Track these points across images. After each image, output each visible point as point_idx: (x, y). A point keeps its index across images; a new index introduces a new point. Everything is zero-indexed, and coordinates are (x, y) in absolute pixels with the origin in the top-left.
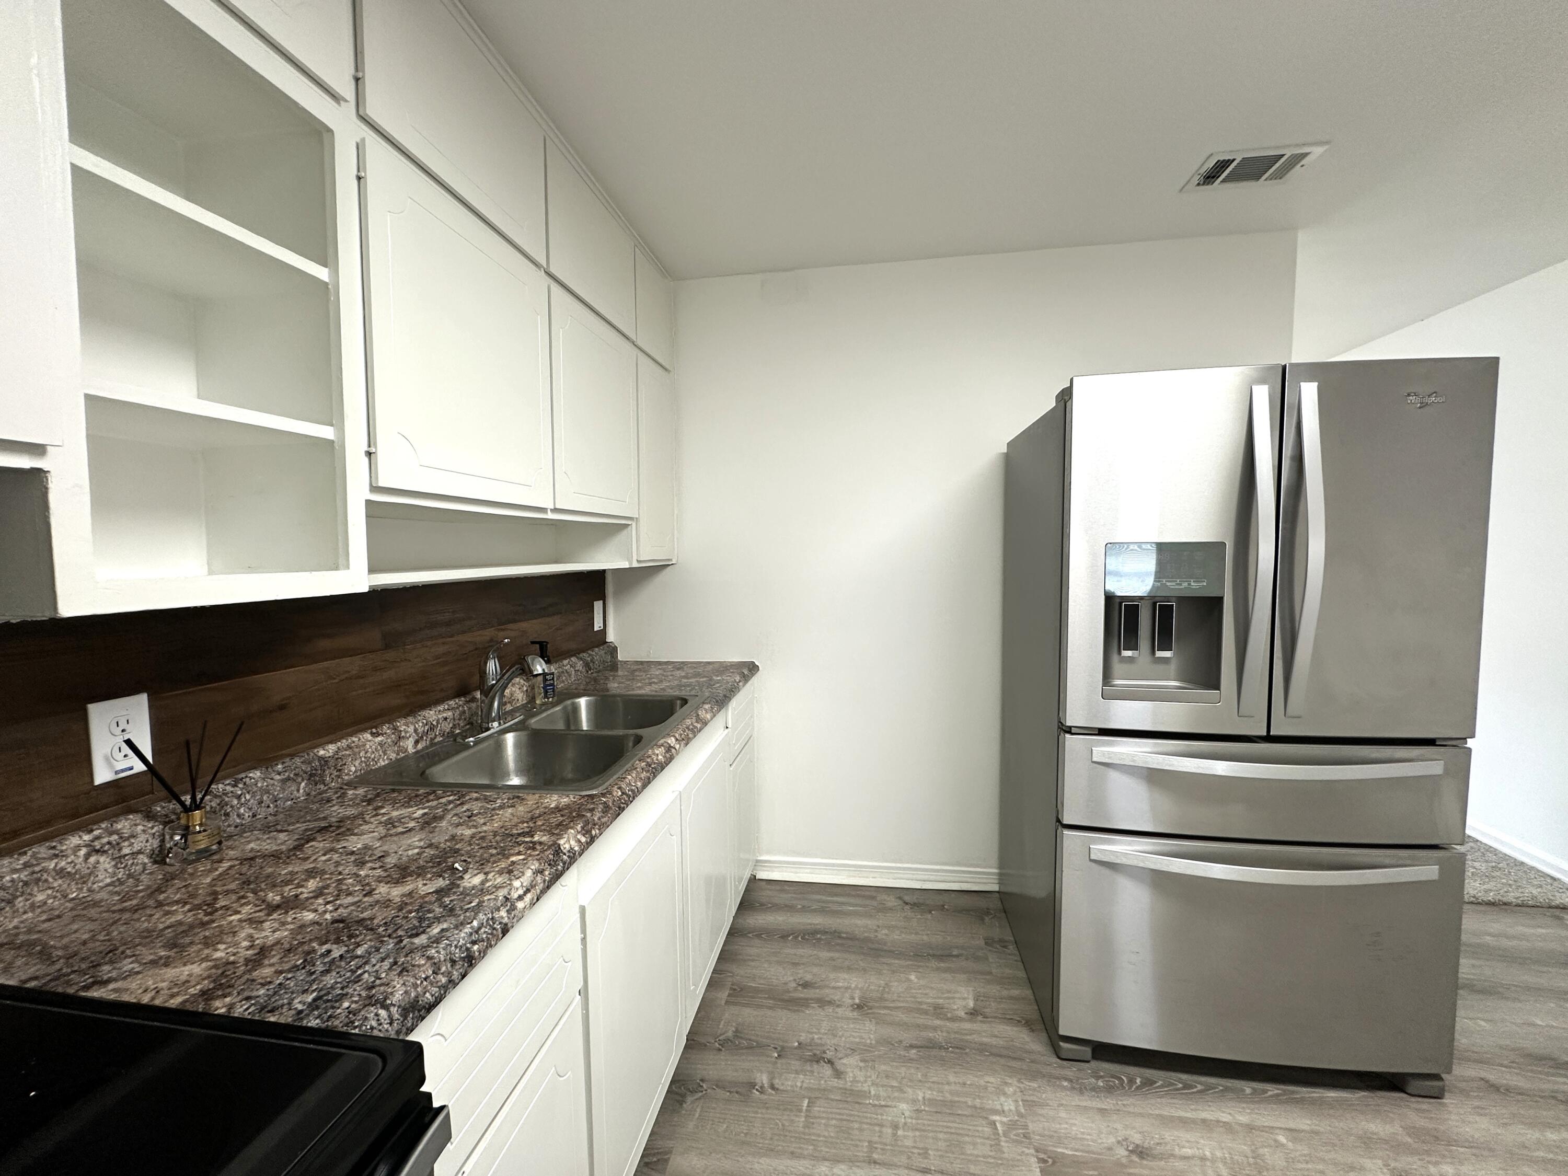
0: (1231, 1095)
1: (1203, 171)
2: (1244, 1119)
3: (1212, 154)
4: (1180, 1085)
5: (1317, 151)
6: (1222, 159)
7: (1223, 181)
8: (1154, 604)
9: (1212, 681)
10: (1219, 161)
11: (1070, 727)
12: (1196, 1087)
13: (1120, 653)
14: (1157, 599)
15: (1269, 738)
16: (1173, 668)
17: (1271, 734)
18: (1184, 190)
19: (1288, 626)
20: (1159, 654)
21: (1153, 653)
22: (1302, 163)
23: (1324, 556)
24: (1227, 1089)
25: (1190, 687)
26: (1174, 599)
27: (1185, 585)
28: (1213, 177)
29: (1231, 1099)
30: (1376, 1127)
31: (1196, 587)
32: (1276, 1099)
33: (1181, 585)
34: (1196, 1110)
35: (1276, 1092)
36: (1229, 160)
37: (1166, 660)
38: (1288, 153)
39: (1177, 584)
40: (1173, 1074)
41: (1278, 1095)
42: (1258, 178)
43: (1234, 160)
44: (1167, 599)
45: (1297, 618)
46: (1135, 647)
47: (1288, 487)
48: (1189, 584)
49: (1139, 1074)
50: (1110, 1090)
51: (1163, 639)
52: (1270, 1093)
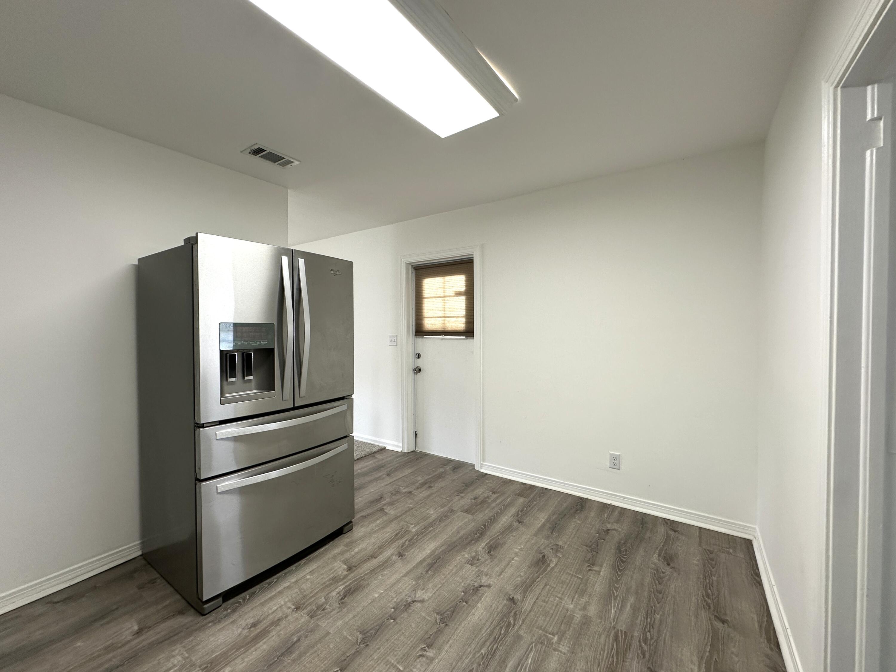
0: (288, 574)
1: (253, 148)
2: (293, 580)
3: (256, 144)
4: (267, 585)
5: (297, 163)
6: (261, 147)
7: (260, 157)
8: (243, 354)
9: (271, 387)
10: (259, 148)
11: (203, 424)
12: (274, 581)
13: (227, 380)
14: (245, 351)
15: (295, 408)
16: (253, 384)
17: (295, 406)
18: (244, 152)
19: (298, 359)
20: (247, 378)
21: (244, 378)
22: (291, 164)
23: (310, 330)
24: (286, 573)
25: (260, 392)
26: (252, 351)
27: (258, 343)
28: (257, 153)
29: (289, 576)
30: (336, 551)
31: (263, 344)
32: (305, 564)
33: (256, 343)
34: (275, 590)
35: (304, 562)
36: (263, 150)
37: (250, 381)
38: (287, 158)
39: (255, 343)
40: (262, 583)
41: (305, 562)
42: (275, 162)
43: (265, 151)
44: (249, 350)
45: (302, 356)
46: (235, 376)
47: (295, 300)
48: (260, 343)
49: (246, 594)
50: (234, 611)
51: (248, 370)
52: (302, 563)
